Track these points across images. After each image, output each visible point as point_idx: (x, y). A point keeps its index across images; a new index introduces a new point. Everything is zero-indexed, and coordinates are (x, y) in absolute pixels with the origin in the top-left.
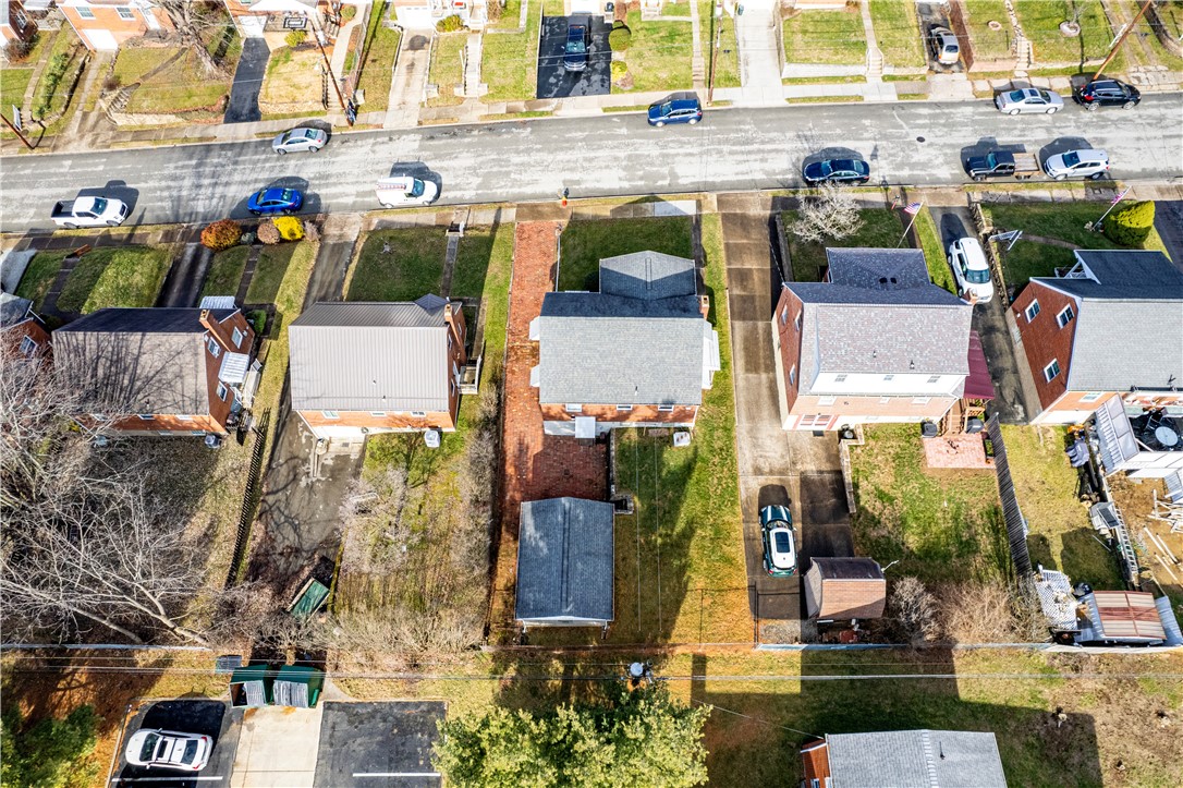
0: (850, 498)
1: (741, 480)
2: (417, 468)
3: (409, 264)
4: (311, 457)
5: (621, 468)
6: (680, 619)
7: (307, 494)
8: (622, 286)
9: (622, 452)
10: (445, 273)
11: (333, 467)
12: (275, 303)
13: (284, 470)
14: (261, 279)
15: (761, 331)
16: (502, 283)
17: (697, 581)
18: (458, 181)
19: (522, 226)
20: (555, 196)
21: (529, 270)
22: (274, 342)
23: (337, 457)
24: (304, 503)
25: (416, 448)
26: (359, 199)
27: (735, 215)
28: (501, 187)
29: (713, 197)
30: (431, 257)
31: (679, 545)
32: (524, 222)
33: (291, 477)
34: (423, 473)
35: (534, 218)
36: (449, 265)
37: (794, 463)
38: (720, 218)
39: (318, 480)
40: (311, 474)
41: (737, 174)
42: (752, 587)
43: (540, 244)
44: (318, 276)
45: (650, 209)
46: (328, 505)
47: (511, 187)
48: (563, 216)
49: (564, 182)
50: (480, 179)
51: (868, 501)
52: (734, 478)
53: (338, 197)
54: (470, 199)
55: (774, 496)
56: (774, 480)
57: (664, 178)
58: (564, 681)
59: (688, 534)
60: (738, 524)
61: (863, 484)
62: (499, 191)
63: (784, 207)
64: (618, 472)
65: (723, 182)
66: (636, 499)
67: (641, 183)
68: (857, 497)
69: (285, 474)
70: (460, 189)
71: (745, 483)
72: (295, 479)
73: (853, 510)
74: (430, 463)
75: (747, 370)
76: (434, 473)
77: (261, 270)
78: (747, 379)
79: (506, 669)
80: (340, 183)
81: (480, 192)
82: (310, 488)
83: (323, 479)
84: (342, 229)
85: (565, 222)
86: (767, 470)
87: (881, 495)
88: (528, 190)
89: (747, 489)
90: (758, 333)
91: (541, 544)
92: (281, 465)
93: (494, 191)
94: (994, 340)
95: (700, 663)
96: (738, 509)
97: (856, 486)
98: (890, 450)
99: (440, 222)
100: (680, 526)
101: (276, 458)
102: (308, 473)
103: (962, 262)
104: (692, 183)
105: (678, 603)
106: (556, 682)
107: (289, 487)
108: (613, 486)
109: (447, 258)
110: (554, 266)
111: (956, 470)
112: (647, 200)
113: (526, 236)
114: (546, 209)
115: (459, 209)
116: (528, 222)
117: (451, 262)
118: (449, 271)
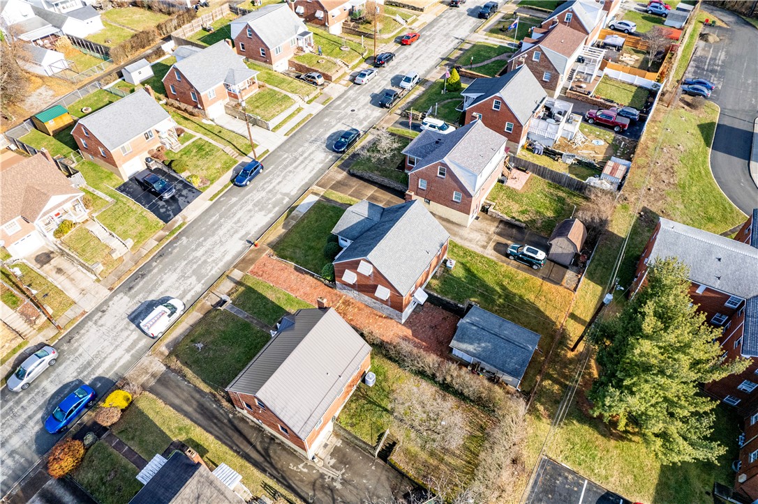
0: (517, 223)
1: (485, 255)
2: (382, 400)
3: (225, 339)
4: (321, 471)
5: (450, 297)
6: (547, 313)
7: (349, 487)
9: (442, 292)
10: (252, 322)
11: (338, 460)
12: (174, 439)
13: (320, 495)
14: (141, 442)
16: (286, 298)
17: (530, 297)
18: (182, 289)
19: (251, 271)
20: (245, 248)
21: (287, 281)
22: (209, 454)
23: (332, 455)
24: (355, 491)
25: (367, 395)
26: (133, 352)
27: (334, 184)
28: (211, 270)
29: (315, 187)
30: (231, 324)
31: (508, 296)
32: (250, 269)
33: (329, 492)
34: (388, 398)
35: (252, 264)
36: (247, 317)
37: (487, 233)
38: (330, 190)
39: (343, 474)
40: (335, 477)
41: (310, 172)
42: (543, 278)
43: (273, 269)
44: (177, 402)
45: (297, 213)
46: (366, 476)
47: (217, 265)
48: (265, 250)
49: (241, 239)
50: (194, 277)
51: (523, 218)
52: (483, 257)
53: (115, 365)
54: (202, 289)
55: (500, 249)
56: (492, 244)
57: (283, 199)
58: (557, 383)
59: (504, 288)
60: (509, 267)
61: (514, 215)
62: (213, 272)
63: (347, 167)
64: (452, 299)
65: (310, 180)
66: (472, 299)
67: (277, 209)
68: (518, 220)
69: (323, 495)
70: (190, 291)
71: (487, 254)
72: (332, 490)
73: (524, 225)
74: (384, 390)
76: (393, 391)
77: (133, 439)
79: (538, 411)
80: (105, 358)
81: (203, 281)
82: (345, 482)
83: (344, 471)
84: (147, 373)
85: (269, 251)
86: (485, 244)
87: (523, 212)
88: (228, 258)
89: (491, 255)
91: (483, 345)
92: (315, 495)
93: (210, 274)
95: (573, 316)
96: (500, 264)
97: (514, 218)
98: (504, 198)
99: (204, 311)
100: (498, 289)
101: (305, 496)
102: (333, 478)
104: (298, 190)
105: (538, 310)
106: (556, 388)
107: (336, 497)
108: (459, 305)
109: (240, 316)
110: (296, 269)
111: (526, 183)
112: (291, 211)
113: (261, 273)
114: (251, 255)
115: (204, 297)
116: (252, 267)
117: (246, 316)
118: (251, 319)
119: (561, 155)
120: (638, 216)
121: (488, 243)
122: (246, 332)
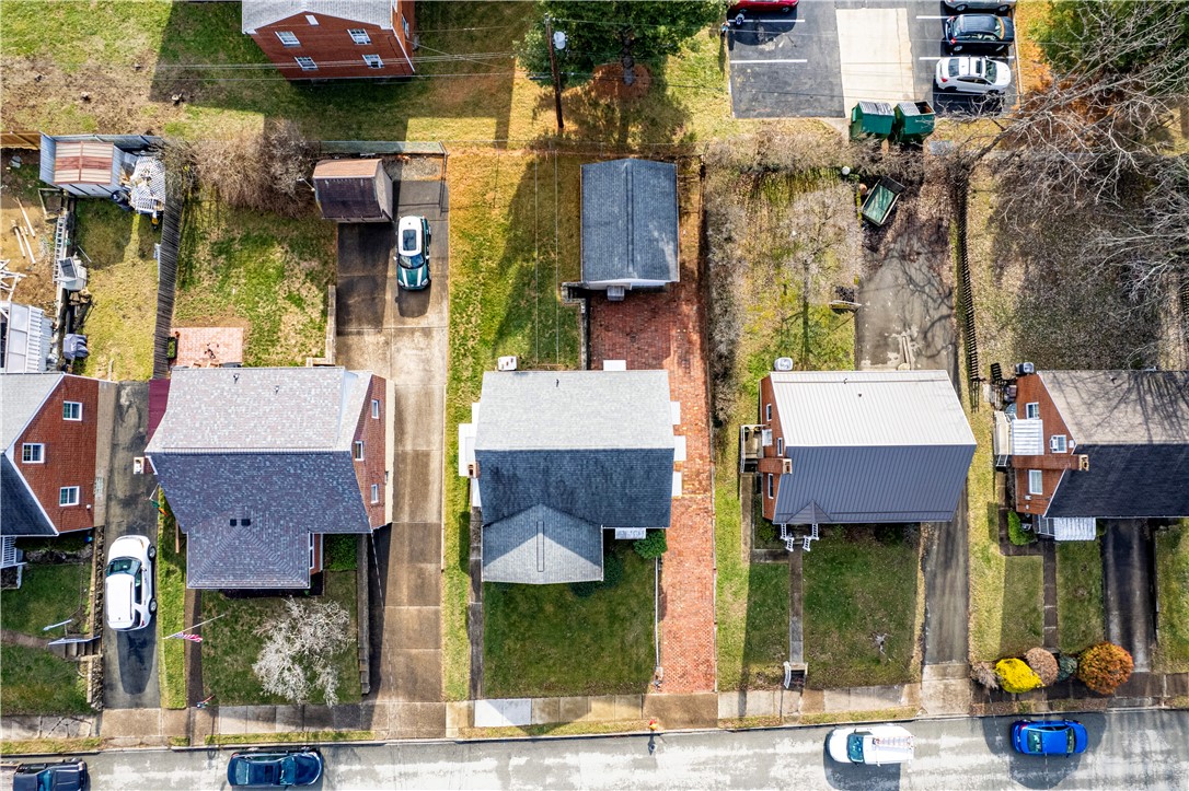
0: (332, 301)
1: (447, 321)
2: (795, 335)
3: (848, 615)
4: (913, 359)
5: (575, 333)
6: (517, 181)
7: (908, 317)
8: (574, 532)
9: (574, 350)
10: (799, 600)
11: (886, 350)
12: (1003, 559)
13: (939, 343)
14: (1031, 594)
15: (407, 508)
16: (726, 585)
17: (498, 215)
18: (802, 770)
19: (707, 686)
20: (668, 742)
21: (694, 610)
22: (991, 500)
23: (884, 361)
24: (908, 307)
25: (800, 359)
26: (933, 741)
27: (423, 698)
28: (742, 758)
29: (452, 733)
30: (822, 628)
31: (516, 249)
32: (706, 692)
33: (929, 335)
34: (788, 330)
35: (692, 699)
36: (797, 614)
37: (387, 343)
38: (445, 693)
39: (899, 333)
40: (908, 339)
41: (415, 775)
42: (444, 210)
43: (682, 654)
44: (960, 602)
45: (537, 712)
46: (883, 306)
47: (728, 757)
48: (654, 701)
49: (655, 766)
50: (772, 774)
51: (312, 294)
52: (454, 324)
53: (964, 746)
54: (782, 738)
55: (416, 297)
56: (411, 323)
57: (518, 769)
58: (627, 131)
59: (506, 262)
60: (451, 276)
61: (316, 315)
62: (744, 751)
63: (356, 709)
64: (577, 328)
65: (436, 760)
66: (559, 298)
67: (549, 761)
68: (325, 301)
69: (936, 339)
70: (797, 755)
71: (442, 319)
72: (925, 333)
73: (332, 289)
74: (782, 342)
75: (427, 455)
76: (776, 330)
77: (1035, 610)
78: (429, 443)
79: (682, 141)
80: (966, 772)
81: (770, 751)
82: (906, 325)
83: (894, 335)
84: (946, 686)
85: (652, 693)
86: (417, 334)
87: (299, 302)
88: (704, 752)
89: (441, 312)
90: (410, 505)
91: (656, 234)
92: (943, 348)
93: (751, 752)
94: (128, 488)
95: (501, 142)
96: (451, 289)
97: (324, 313)
98: (280, 350)
99: (817, 696)
100: (513, 270)
101: (951, 356)
102: (912, 340)
103: (138, 590)
104: (478, 759)
105: (518, 195)
106: (634, 129)
107: (929, 324)
108: (583, 311)
109: (801, 626)
110: (662, 616)
111: (214, 325)
112: (541, 729)
113: (702, 668)
114: (677, 716)
115: (795, 719)
116: (700, 693)
117: (795, 618)
118: (796, 604)
119: (67, 293)
120: (184, 106)
121: (413, 331)
122: (821, 593)
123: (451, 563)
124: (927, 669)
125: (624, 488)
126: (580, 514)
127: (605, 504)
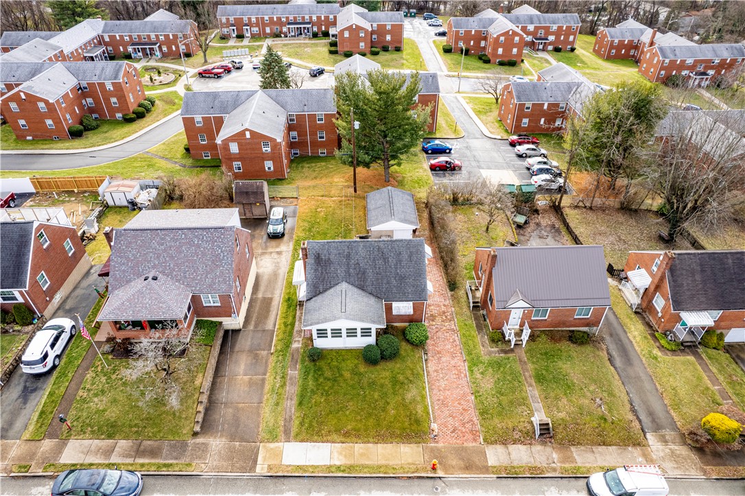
3: (569, 387)
6: (333, 205)
8: (365, 299)
10: (530, 376)
14: (699, 379)
15: (253, 323)
16: (475, 369)
19: (475, 440)
20: (449, 485)
21: (454, 386)
29: (261, 469)
30: (552, 395)
32: (474, 444)
36: (531, 385)
38: (261, 435)
42: (295, 214)
43: (451, 416)
44: (650, 387)
45: (336, 455)
48: (432, 449)
52: (295, 250)
56: (270, 250)
60: (297, 233)
63: (184, 445)
71: (289, 248)
75: (271, 299)
77: (708, 389)
78: (273, 293)
84: (672, 451)
85: (430, 443)
86: (274, 254)
89: (288, 246)
90: (256, 322)
91: (405, 210)
96: (295, 239)
99: (566, 451)
105: (334, 209)
109: (536, 393)
112: (339, 467)
113: (467, 425)
114: (454, 463)
115: (554, 470)
116: (471, 445)
117: (530, 388)
118: (529, 380)
119: (84, 232)
121: (271, 253)
122: (544, 372)
123: (279, 348)
124: (648, 435)
125: (396, 268)
126: (369, 289)
127: (385, 281)
